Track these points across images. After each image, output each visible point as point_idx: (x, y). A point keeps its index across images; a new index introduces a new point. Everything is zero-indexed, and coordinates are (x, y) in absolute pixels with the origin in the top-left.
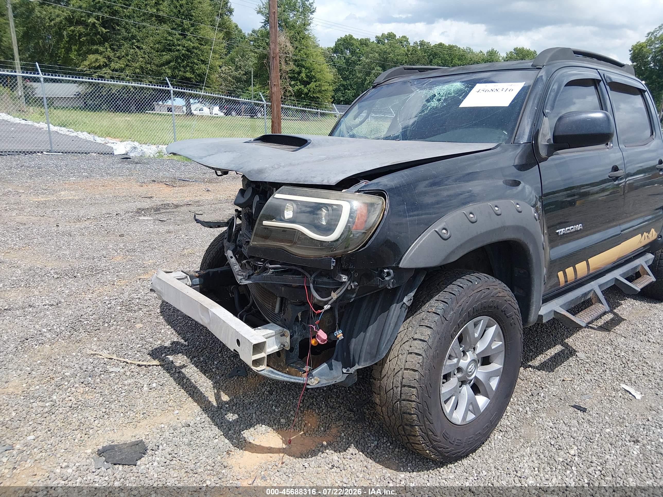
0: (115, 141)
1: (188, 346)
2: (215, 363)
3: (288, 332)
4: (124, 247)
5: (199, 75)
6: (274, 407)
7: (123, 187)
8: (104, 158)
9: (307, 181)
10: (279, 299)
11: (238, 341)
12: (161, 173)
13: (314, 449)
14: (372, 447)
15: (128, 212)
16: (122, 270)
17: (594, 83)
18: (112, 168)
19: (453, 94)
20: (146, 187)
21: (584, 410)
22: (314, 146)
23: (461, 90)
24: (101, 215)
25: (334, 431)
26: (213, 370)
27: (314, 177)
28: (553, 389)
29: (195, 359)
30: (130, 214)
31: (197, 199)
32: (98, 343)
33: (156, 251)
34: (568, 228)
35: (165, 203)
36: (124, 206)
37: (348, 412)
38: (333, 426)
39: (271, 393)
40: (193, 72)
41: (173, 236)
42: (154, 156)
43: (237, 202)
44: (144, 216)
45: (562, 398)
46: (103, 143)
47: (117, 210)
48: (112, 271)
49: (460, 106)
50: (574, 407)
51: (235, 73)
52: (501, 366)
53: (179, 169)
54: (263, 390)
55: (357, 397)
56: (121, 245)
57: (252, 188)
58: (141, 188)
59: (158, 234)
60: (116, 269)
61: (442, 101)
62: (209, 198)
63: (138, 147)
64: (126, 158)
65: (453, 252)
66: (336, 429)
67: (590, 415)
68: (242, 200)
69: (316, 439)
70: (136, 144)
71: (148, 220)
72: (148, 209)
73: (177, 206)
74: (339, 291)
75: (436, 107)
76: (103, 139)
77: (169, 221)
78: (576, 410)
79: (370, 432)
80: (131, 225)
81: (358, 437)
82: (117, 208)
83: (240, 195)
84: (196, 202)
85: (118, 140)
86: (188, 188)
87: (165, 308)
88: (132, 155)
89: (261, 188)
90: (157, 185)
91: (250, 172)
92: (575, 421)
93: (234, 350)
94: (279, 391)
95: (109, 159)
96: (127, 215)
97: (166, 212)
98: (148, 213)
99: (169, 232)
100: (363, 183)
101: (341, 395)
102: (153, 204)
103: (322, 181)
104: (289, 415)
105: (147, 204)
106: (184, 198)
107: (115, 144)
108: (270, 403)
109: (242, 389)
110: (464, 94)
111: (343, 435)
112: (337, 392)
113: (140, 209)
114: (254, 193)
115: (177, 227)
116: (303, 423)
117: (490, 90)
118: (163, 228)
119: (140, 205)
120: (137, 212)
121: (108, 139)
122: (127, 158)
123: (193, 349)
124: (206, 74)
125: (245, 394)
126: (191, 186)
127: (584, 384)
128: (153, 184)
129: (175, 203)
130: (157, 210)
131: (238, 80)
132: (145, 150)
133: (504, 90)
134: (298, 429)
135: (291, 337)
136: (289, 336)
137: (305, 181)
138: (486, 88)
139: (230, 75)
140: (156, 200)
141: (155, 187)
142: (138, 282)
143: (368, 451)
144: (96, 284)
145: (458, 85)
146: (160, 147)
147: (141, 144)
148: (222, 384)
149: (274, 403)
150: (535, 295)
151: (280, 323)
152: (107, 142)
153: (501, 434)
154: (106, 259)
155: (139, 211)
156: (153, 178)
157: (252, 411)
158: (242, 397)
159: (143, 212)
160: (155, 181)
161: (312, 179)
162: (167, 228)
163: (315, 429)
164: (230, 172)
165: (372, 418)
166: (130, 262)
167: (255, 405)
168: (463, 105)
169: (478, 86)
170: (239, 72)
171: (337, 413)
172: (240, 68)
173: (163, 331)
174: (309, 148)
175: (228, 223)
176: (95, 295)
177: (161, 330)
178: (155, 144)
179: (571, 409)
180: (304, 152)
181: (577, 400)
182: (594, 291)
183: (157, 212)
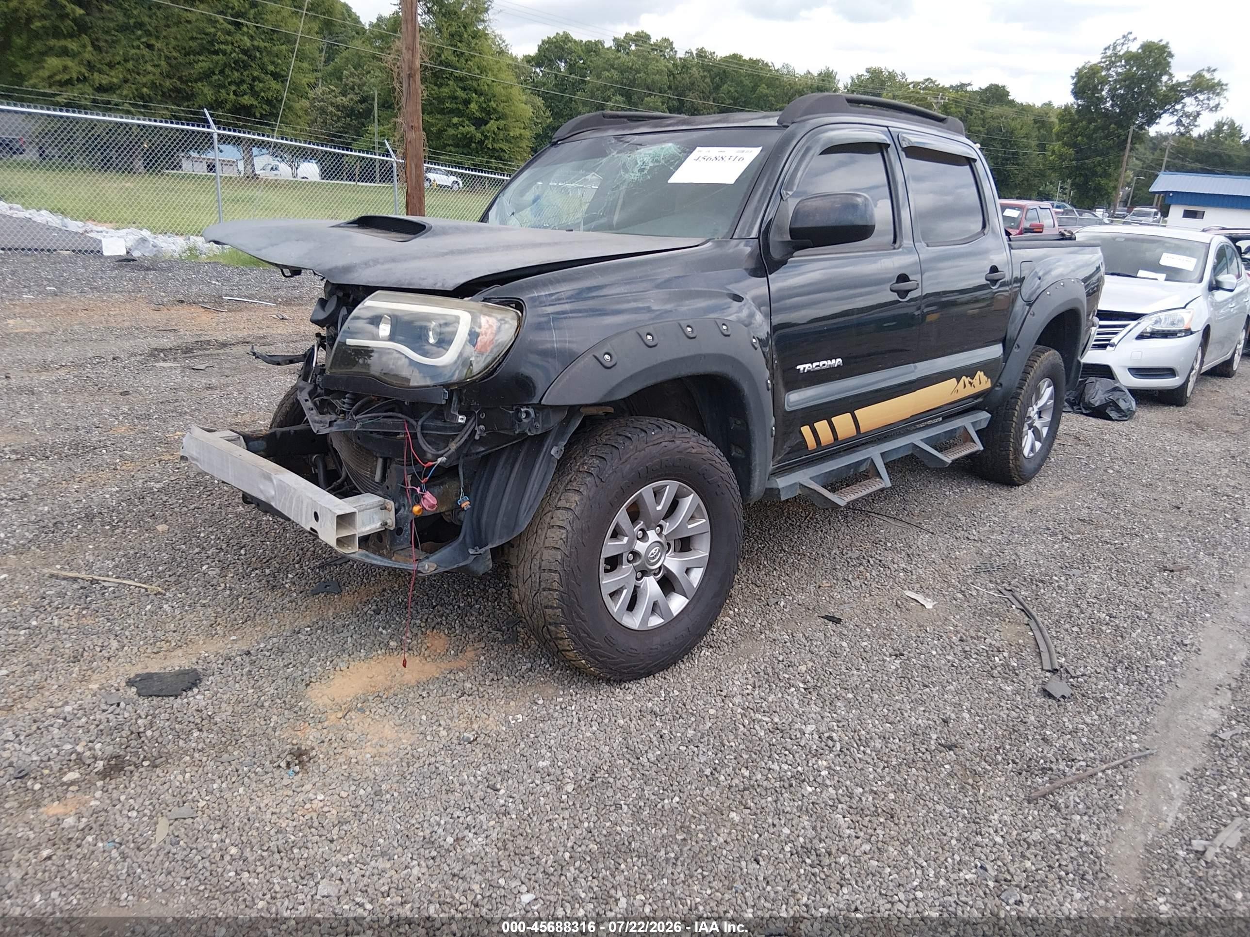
0: (105, 228)
1: (245, 555)
2: (290, 576)
3: (391, 504)
4: (129, 412)
5: (269, 102)
6: (380, 629)
7: (123, 312)
8: (83, 260)
9: (414, 284)
10: (380, 461)
11: (316, 515)
12: (194, 287)
13: (437, 676)
14: (523, 670)
15: (133, 355)
16: (129, 448)
17: (880, 148)
18: (102, 278)
19: (663, 162)
20: (166, 311)
21: (837, 621)
22: (436, 234)
23: (673, 156)
24: (85, 359)
25: (470, 654)
26: (287, 586)
27: (424, 279)
28: (801, 597)
29: (257, 571)
30: (139, 358)
31: (261, 333)
32: (96, 552)
33: (187, 417)
34: (817, 364)
35: (202, 339)
36: (127, 345)
37: (494, 632)
38: (469, 649)
39: (377, 612)
40: (255, 94)
41: (216, 394)
42: (181, 256)
43: (314, 318)
44: (164, 360)
45: (811, 608)
46: (81, 231)
47: (115, 351)
48: (112, 449)
49: (670, 181)
50: (826, 617)
51: (341, 100)
52: (707, 554)
53: (228, 280)
54: (365, 610)
55: (510, 613)
56: (125, 409)
57: (338, 297)
58: (158, 313)
59: (189, 390)
60: (119, 445)
61: (646, 172)
62: (284, 332)
63: (150, 239)
64: (127, 261)
65: (619, 385)
66: (473, 653)
67: (845, 627)
68: (322, 315)
69: (443, 665)
70: (146, 233)
71: (171, 368)
72: (171, 349)
73: (224, 345)
74: (458, 438)
75: (637, 181)
76: (80, 224)
77: (210, 369)
78: (826, 621)
79: (523, 653)
80: (141, 377)
81: (504, 660)
82: (113, 346)
83: (319, 307)
84: (261, 338)
85: (111, 225)
86: (245, 315)
87: (206, 502)
88: (136, 254)
89: (352, 296)
90: (186, 307)
91: (330, 270)
92: (822, 634)
93: (312, 529)
94: (390, 610)
95: (94, 264)
96: (133, 359)
97: (205, 355)
98: (170, 357)
99: (209, 388)
100: (494, 289)
101: (485, 612)
102: (180, 342)
103: (435, 284)
104: (404, 638)
105: (167, 342)
106: (238, 332)
107: (104, 234)
108: (376, 624)
109: (332, 610)
110: (676, 162)
111: (482, 658)
112: (480, 608)
113: (156, 349)
114: (341, 303)
115: (224, 380)
116: (425, 646)
117: (713, 158)
118: (199, 381)
119: (154, 343)
120: (151, 355)
121: (90, 225)
122: (129, 260)
123: (254, 559)
124: (282, 99)
125: (336, 616)
126: (251, 311)
127: (849, 591)
128: (179, 307)
129: (221, 339)
130: (187, 351)
131: (350, 112)
132: (163, 245)
133: (732, 159)
134: (416, 653)
135: (397, 511)
136: (393, 510)
137: (411, 284)
138: (709, 155)
139: (332, 104)
140: (185, 335)
141: (184, 311)
142: (158, 465)
143: (517, 674)
144: (86, 469)
145: (669, 147)
146: (192, 240)
147: (155, 233)
148: (300, 603)
149: (381, 624)
150: (757, 456)
151: (380, 493)
152: (88, 229)
153: (711, 650)
154: (100, 429)
155: (155, 353)
156: (181, 297)
157: (345, 633)
158: (331, 619)
159: (162, 355)
160: (182, 302)
161: (421, 282)
162: (204, 381)
163: (442, 653)
164: (303, 271)
165: (529, 637)
166: (142, 435)
167: (352, 628)
168: (673, 180)
169: (699, 151)
170: (349, 97)
171: (476, 633)
172: (353, 89)
173: (202, 535)
174: (427, 237)
175: (305, 355)
176: (84, 484)
177: (200, 533)
178: (182, 235)
179: (820, 620)
180: (418, 243)
181: (832, 610)
182: (872, 460)
183: (188, 355)
